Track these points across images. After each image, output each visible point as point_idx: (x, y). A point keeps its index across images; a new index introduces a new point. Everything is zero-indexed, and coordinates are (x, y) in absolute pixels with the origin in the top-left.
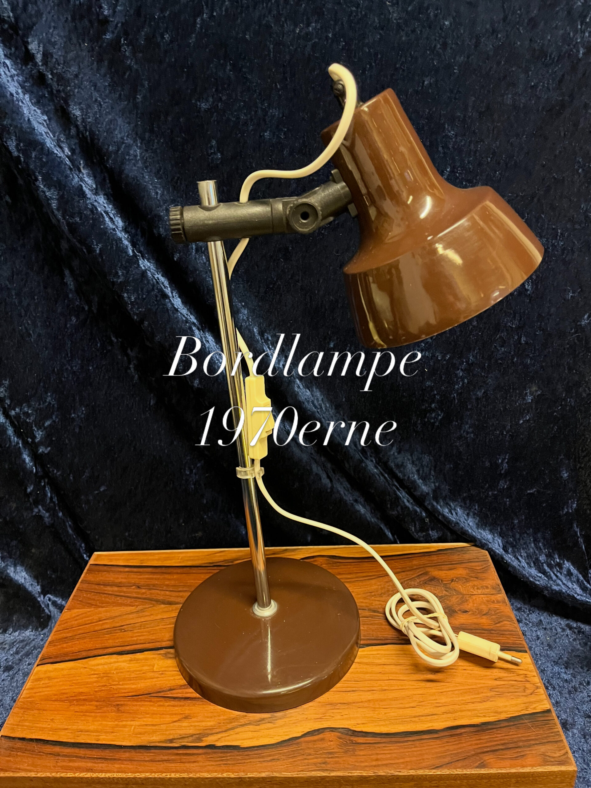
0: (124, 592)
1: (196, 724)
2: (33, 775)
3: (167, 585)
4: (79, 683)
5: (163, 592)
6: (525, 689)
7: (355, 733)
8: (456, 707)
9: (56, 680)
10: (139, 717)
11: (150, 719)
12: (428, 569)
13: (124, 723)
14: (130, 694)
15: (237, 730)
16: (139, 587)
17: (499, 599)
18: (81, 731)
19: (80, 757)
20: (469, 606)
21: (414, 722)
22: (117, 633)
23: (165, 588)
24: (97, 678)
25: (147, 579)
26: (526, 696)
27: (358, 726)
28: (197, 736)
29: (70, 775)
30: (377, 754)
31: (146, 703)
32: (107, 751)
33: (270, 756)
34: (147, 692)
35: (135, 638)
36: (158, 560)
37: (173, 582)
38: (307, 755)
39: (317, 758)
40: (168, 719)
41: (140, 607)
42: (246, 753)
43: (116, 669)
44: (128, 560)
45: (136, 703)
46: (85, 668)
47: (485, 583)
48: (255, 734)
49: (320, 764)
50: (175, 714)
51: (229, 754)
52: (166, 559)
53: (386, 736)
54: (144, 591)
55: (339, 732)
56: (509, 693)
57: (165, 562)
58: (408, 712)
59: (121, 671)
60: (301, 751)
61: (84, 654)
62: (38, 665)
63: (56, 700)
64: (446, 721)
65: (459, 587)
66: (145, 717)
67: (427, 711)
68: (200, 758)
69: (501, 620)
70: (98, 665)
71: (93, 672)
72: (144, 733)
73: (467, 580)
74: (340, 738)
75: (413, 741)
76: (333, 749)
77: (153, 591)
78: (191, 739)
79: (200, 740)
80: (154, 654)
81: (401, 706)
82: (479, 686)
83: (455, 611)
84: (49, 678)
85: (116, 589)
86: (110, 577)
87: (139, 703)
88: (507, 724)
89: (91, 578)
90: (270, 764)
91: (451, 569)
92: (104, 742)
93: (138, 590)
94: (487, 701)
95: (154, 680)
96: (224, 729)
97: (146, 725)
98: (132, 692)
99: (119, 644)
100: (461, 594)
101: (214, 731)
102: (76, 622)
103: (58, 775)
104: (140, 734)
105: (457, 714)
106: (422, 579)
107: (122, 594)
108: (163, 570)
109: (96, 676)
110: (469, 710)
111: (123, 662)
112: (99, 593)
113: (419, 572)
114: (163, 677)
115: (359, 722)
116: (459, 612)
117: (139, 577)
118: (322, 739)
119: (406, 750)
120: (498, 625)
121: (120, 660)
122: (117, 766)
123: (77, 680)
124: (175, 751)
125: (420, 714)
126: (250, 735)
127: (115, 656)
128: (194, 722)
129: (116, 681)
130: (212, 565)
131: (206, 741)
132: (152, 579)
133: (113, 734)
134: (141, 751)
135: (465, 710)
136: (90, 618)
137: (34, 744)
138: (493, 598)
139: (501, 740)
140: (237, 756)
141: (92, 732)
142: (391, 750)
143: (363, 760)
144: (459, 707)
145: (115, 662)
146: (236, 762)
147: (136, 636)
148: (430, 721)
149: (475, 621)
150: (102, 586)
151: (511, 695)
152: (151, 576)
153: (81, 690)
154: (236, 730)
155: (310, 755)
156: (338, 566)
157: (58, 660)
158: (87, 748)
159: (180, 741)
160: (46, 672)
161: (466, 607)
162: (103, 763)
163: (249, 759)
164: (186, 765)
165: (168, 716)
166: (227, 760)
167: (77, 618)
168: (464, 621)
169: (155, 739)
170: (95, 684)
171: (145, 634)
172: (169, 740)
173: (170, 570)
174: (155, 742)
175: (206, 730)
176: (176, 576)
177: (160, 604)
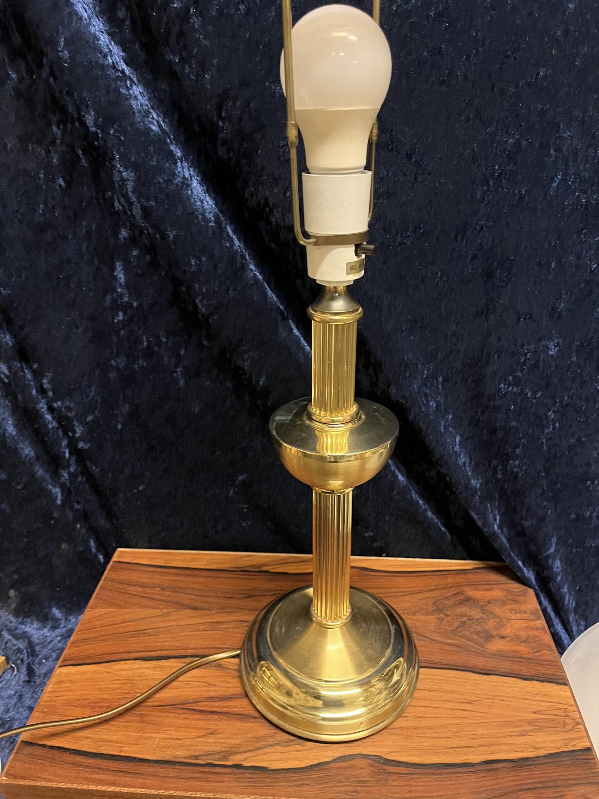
0: (149, 593)
1: (222, 741)
2: (54, 785)
3: (193, 589)
4: (102, 688)
5: (188, 596)
6: (565, 724)
7: (388, 762)
8: (493, 740)
9: (78, 684)
10: (164, 729)
11: (175, 733)
12: (465, 588)
13: (148, 735)
15: (266, 750)
16: (163, 589)
17: (539, 625)
18: (104, 741)
19: (102, 769)
20: (507, 631)
21: (449, 753)
22: (141, 637)
23: (190, 592)
24: (122, 684)
25: (172, 580)
26: (566, 732)
27: (391, 754)
28: (224, 754)
29: (92, 787)
30: (410, 786)
31: (172, 715)
32: (131, 764)
33: (299, 780)
34: (170, 703)
35: (160, 644)
36: (184, 561)
37: (198, 586)
38: (337, 783)
39: (347, 786)
40: (194, 734)
41: (165, 611)
42: (275, 776)
43: (139, 676)
44: (153, 559)
45: (160, 714)
46: (108, 672)
47: (523, 607)
48: (284, 756)
49: (352, 792)
50: (201, 729)
51: (256, 776)
52: (192, 560)
53: (419, 767)
54: (168, 593)
55: (370, 759)
56: (548, 727)
57: (190, 564)
58: (443, 743)
59: (145, 678)
60: (331, 778)
61: (108, 658)
62: (60, 667)
63: (77, 706)
64: (482, 754)
65: (497, 610)
66: (170, 730)
67: (463, 743)
68: (226, 778)
69: (540, 649)
70: (122, 670)
71: (116, 678)
72: (168, 747)
73: (504, 603)
74: (372, 766)
75: (448, 773)
76: (365, 777)
77: (179, 594)
78: (217, 756)
79: (226, 758)
80: (178, 662)
81: (435, 735)
82: (517, 719)
83: (491, 636)
84: (72, 682)
85: (140, 589)
86: (134, 576)
87: (163, 715)
88: (546, 761)
89: (113, 576)
90: (299, 789)
91: (487, 590)
92: (127, 755)
93: (163, 592)
94: (526, 735)
95: (180, 690)
96: (250, 748)
97: (171, 738)
99: (143, 650)
100: (498, 617)
101: (242, 750)
102: (99, 622)
103: (80, 787)
104: (165, 747)
105: (493, 748)
106: (458, 598)
107: (146, 595)
108: (189, 572)
109: (119, 682)
110: (506, 744)
111: (148, 668)
112: (123, 593)
113: (453, 591)
114: (188, 688)
115: (392, 750)
116: (496, 637)
117: (164, 578)
118: (353, 766)
119: (441, 783)
120: (537, 654)
121: (144, 666)
122: (141, 781)
123: (100, 685)
124: (201, 769)
125: (456, 745)
126: (279, 756)
127: (138, 661)
128: (220, 738)
129: (139, 689)
130: (238, 570)
131: (233, 760)
132: (177, 581)
133: (137, 746)
134: (166, 766)
135: (502, 744)
136: (114, 619)
137: (55, 751)
138: (532, 624)
139: (540, 777)
140: (266, 778)
141: (115, 742)
142: (425, 782)
143: (395, 791)
144: (496, 740)
145: (139, 668)
146: (263, 785)
147: (161, 642)
148: (466, 754)
149: (514, 648)
150: (126, 585)
151: (550, 730)
152: (176, 578)
153: (104, 697)
154: (264, 749)
155: (341, 782)
156: (370, 579)
157: (80, 662)
158: (109, 759)
159: (206, 758)
160: (68, 674)
161: (503, 632)
162: (126, 777)
163: (278, 782)
164: (213, 784)
165: (194, 731)
166: (255, 782)
167: (99, 618)
168: (502, 647)
169: (180, 754)
170: (118, 691)
171: (170, 639)
172: (195, 756)
173: (196, 573)
174: (180, 758)
175: (233, 747)
176: (201, 580)
177: (185, 609)
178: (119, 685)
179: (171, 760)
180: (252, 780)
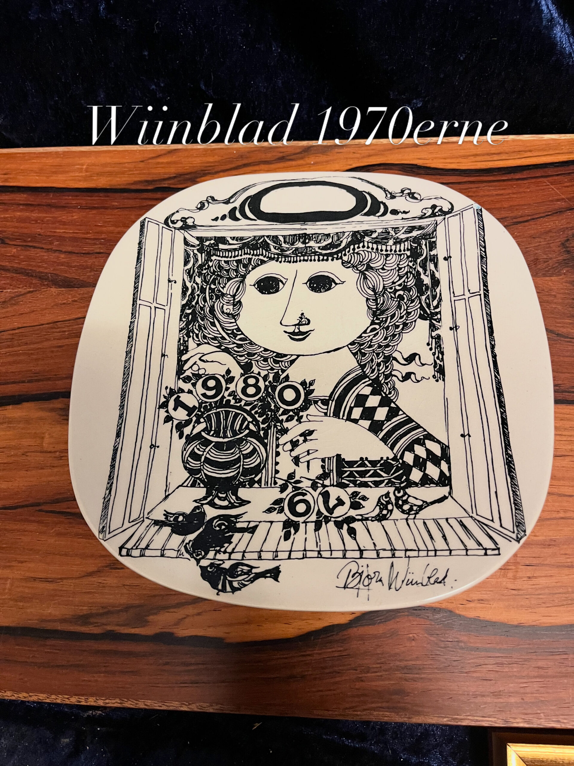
3: (61, 239)
5: (53, 256)
7: (464, 623)
10: (21, 558)
11: (41, 567)
16: (3, 242)
23: (56, 245)
25: (19, 220)
27: (470, 605)
28: (137, 610)
31: (32, 527)
33: (286, 667)
34: (31, 501)
36: (40, 171)
37: (70, 231)
38: (362, 672)
39: (382, 679)
41: (9, 292)
49: (390, 693)
52: (58, 170)
54: (13, 251)
55: (430, 619)
60: (349, 660)
66: (32, 560)
68: (143, 664)
72: (31, 599)
74: (432, 634)
77: (32, 253)
78: (124, 617)
79: (142, 620)
80: (42, 409)
90: (286, 686)
93: (3, 250)
95: (46, 471)
97: (35, 579)
101: (171, 601)
104: (23, 599)
118: (393, 634)
124: (95, 645)
131: (152, 625)
132: (29, 220)
134: (28, 640)
147: (5, 364)
152: (27, 214)
159: (103, 620)
171: (22, 358)
172: (82, 616)
173: (68, 199)
174: (55, 621)
175: (155, 596)
176: (76, 216)
177: (48, 286)
179: (38, 627)
180: (192, 668)
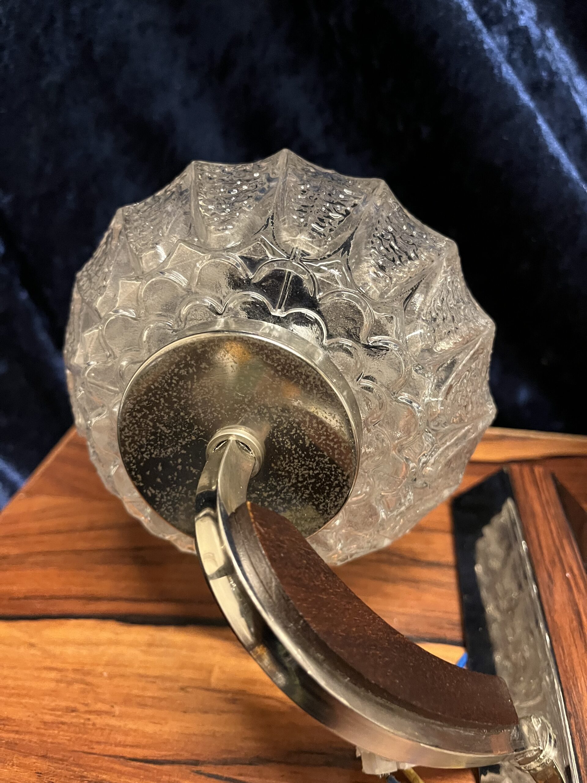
4: (6, 687)
14: (140, 753)
43: (107, 664)
46: (32, 645)
59: (123, 671)
61: (39, 606)
70: (65, 643)
71: (48, 663)
98: (144, 747)
109: (53, 675)
111: (132, 645)
121: (123, 638)
129: (103, 701)
145: (110, 642)
178: (53, 685)
